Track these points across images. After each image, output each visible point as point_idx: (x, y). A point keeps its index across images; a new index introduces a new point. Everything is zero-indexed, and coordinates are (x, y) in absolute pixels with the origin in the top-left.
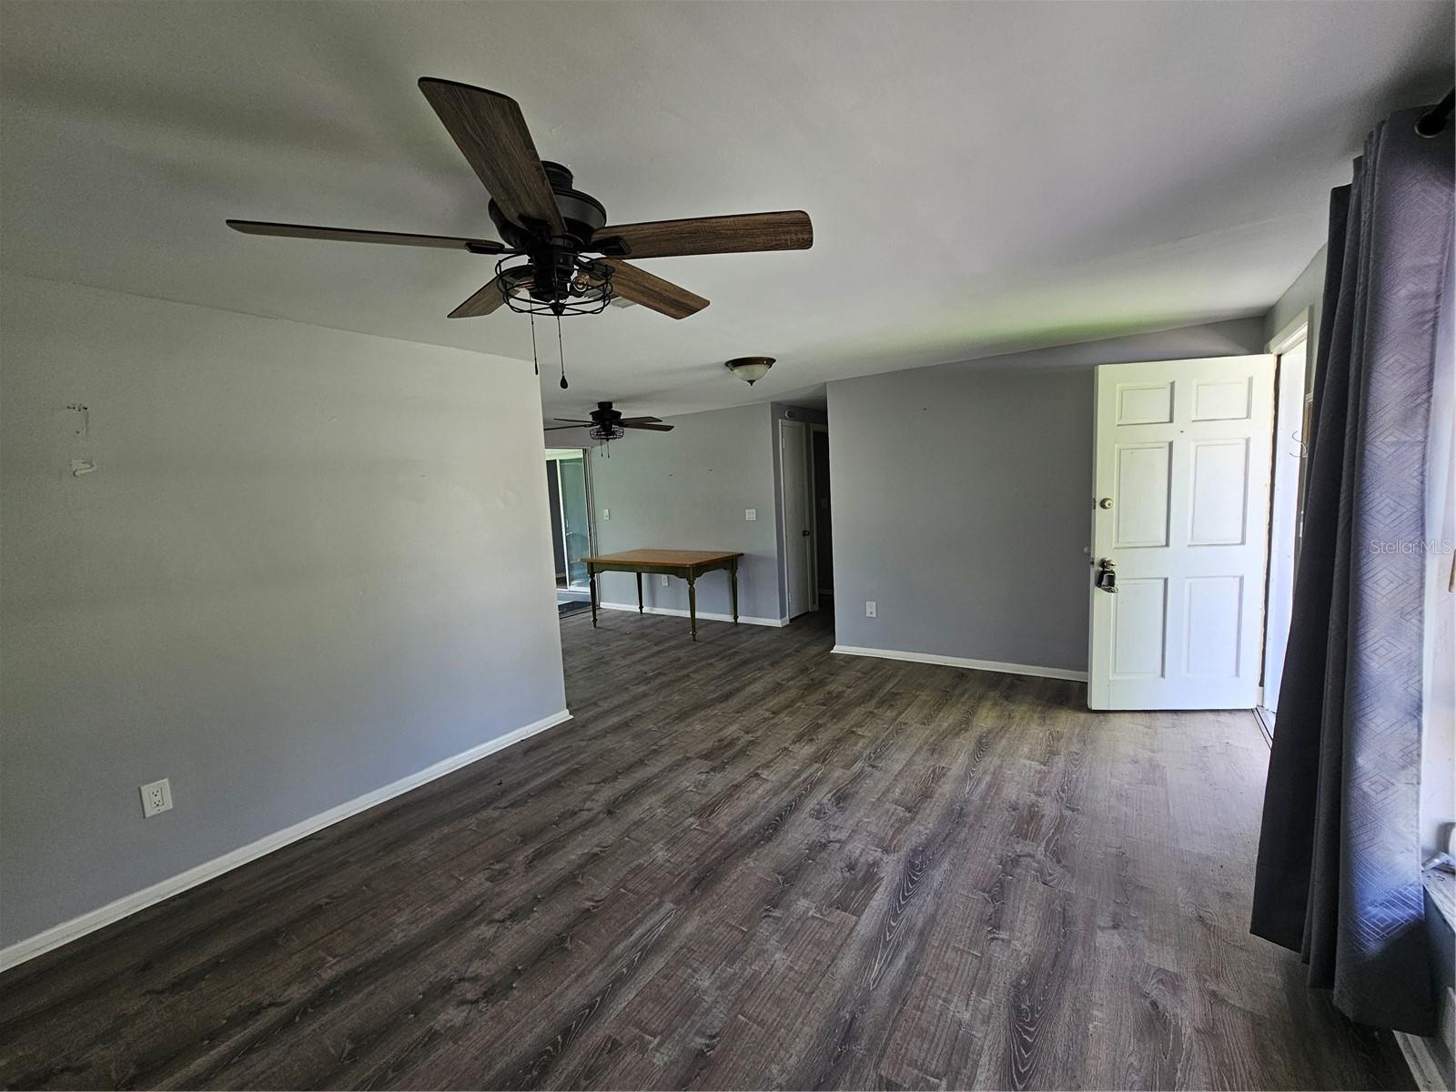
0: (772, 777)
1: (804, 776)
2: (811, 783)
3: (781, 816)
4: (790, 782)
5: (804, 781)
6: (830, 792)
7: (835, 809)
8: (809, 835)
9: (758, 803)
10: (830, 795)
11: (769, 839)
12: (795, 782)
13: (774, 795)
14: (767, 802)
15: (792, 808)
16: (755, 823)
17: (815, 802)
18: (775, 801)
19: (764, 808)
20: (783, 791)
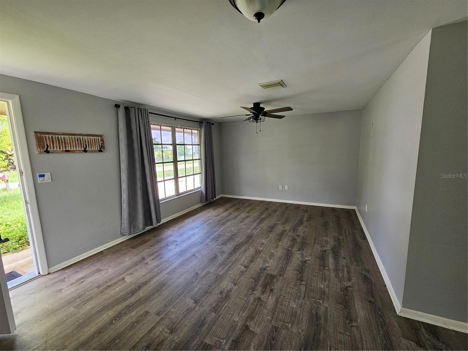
0: (239, 266)
1: (227, 268)
2: (224, 264)
3: (234, 252)
4: (232, 264)
5: (227, 265)
6: (218, 261)
7: (218, 254)
8: (226, 247)
9: (242, 255)
10: (218, 259)
11: (237, 245)
12: (230, 264)
13: (237, 258)
14: (239, 256)
15: (231, 254)
16: (242, 249)
17: (224, 257)
18: (237, 256)
19: (240, 254)
20: (234, 260)
